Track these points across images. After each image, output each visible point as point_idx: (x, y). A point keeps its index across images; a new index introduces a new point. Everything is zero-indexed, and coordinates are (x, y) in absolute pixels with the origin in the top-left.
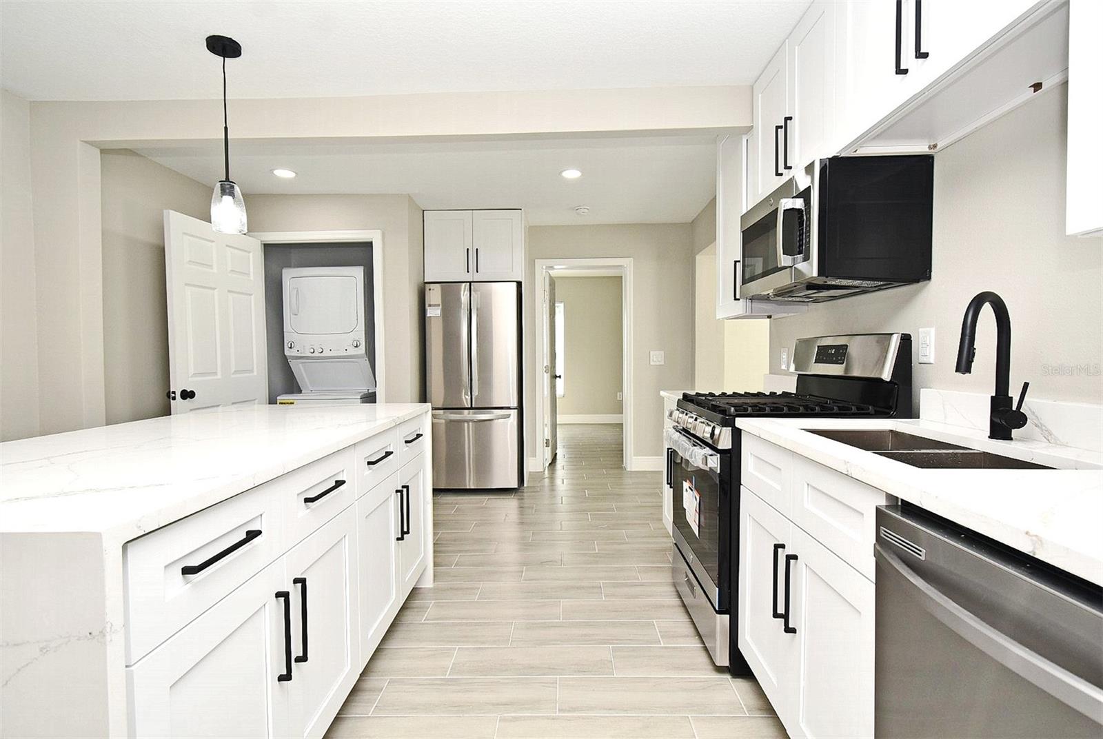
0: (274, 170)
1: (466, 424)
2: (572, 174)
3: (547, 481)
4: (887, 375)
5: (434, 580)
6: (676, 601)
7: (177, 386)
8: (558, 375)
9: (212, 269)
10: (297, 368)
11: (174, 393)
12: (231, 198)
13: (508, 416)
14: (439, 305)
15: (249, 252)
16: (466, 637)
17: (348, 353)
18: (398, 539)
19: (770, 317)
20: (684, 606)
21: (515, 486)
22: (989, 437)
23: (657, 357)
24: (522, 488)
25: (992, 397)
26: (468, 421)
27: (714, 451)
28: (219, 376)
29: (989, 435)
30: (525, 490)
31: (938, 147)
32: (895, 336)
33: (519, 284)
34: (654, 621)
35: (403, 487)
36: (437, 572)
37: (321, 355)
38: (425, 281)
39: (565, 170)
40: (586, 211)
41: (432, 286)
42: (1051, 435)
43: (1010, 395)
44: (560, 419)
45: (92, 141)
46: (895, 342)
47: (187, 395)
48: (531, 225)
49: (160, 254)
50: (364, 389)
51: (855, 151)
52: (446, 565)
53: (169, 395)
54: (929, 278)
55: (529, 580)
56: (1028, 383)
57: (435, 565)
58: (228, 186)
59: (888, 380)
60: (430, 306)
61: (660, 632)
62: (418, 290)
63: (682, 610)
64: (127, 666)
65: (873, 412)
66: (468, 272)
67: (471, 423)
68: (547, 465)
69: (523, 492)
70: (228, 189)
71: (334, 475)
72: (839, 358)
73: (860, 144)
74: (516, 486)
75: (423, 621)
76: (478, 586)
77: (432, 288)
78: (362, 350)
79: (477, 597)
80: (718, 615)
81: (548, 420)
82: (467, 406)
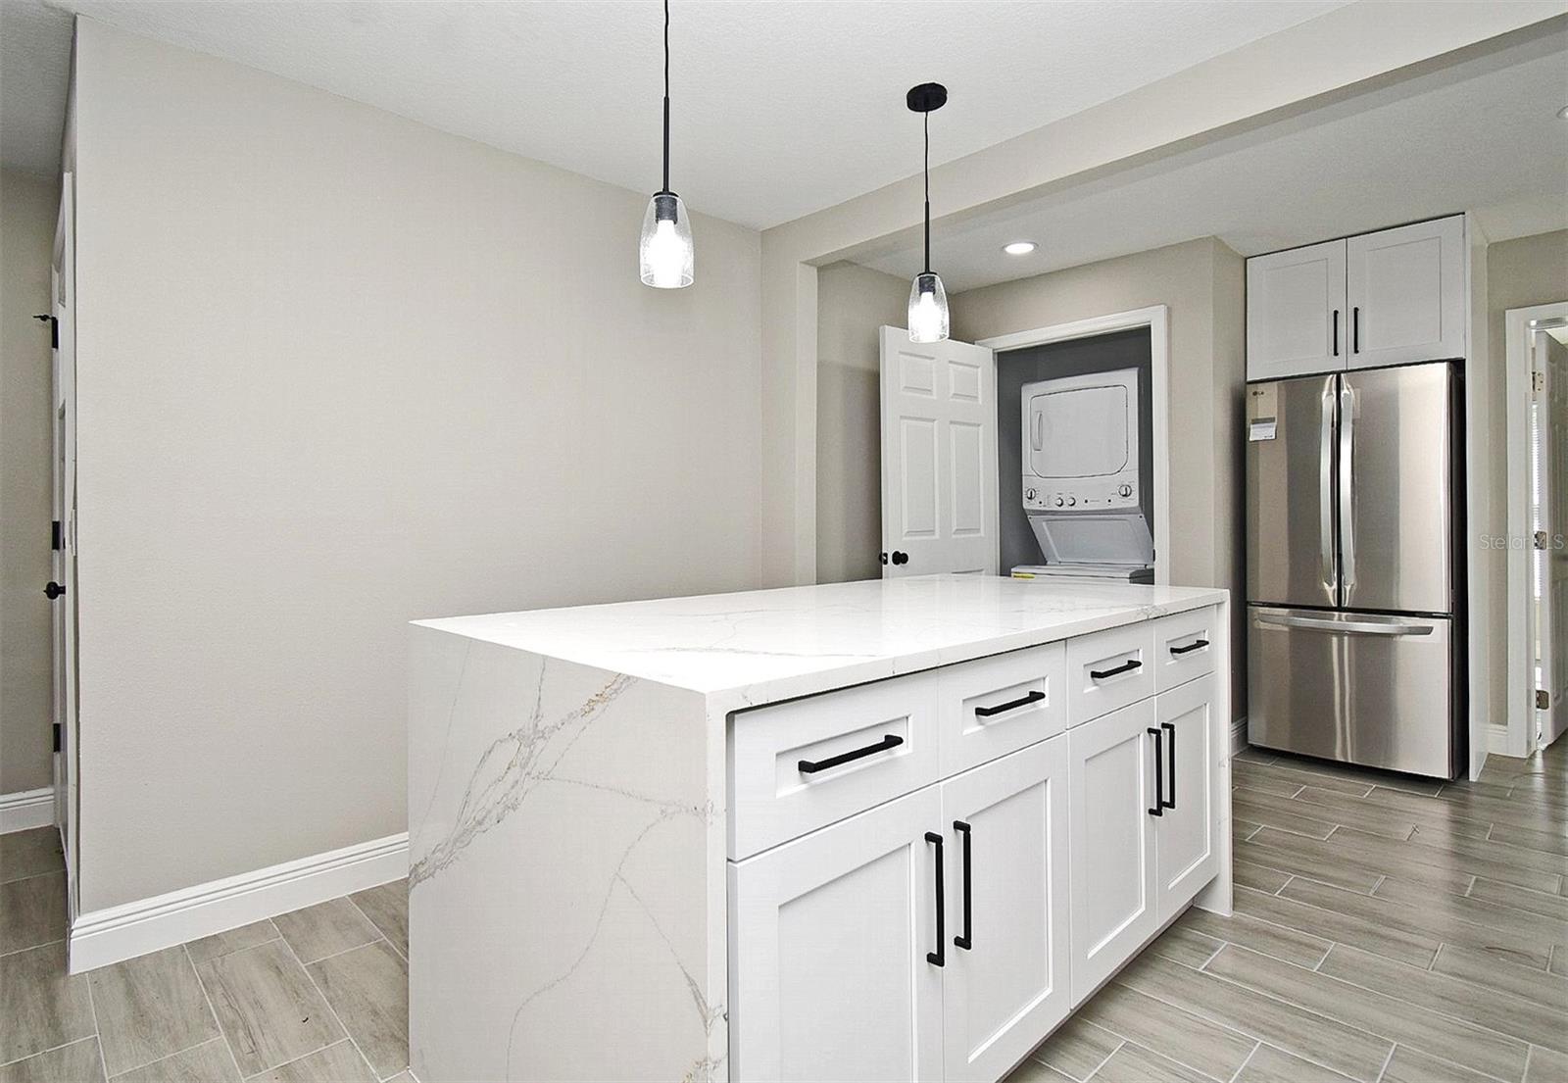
0: (1006, 246)
1: (1335, 640)
5: (1234, 907)
7: (889, 549)
9: (931, 394)
10: (1041, 528)
11: (886, 555)
12: (931, 294)
14: (1272, 420)
15: (978, 367)
16: (1282, 1030)
17: (1112, 506)
26: (1340, 634)
28: (937, 536)
30: (1473, 789)
35: (1164, 726)
36: (1240, 893)
37: (1073, 508)
38: (1249, 379)
41: (1261, 387)
45: (812, 260)
47: (900, 558)
48: (1492, 241)
49: (874, 379)
50: (1138, 563)
53: (882, 559)
57: (1236, 878)
58: (927, 279)
60: (1256, 422)
64: (729, 860)
66: (1336, 354)
68: (1543, 746)
70: (927, 282)
71: (1030, 682)
75: (1200, 970)
76: (1323, 946)
77: (1260, 391)
78: (1134, 501)
79: (1317, 967)
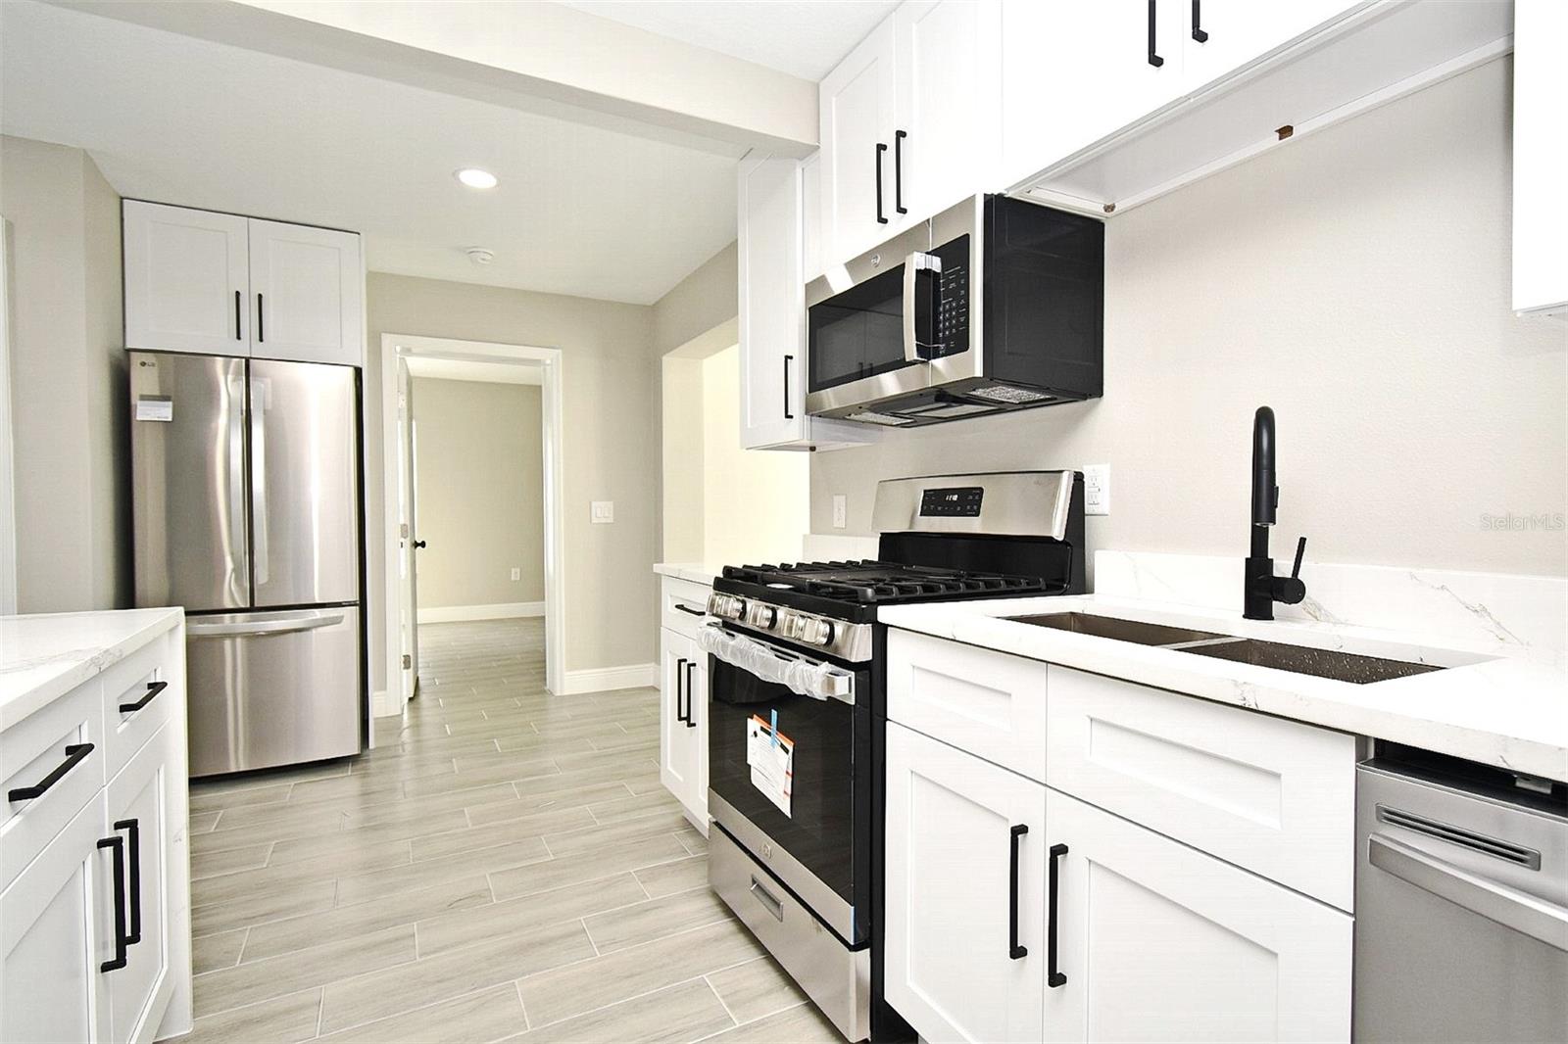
1: (228, 643)
2: (478, 179)
3: (406, 735)
4: (1058, 532)
6: (726, 926)
8: (419, 542)
13: (337, 621)
18: (106, 967)
19: (813, 449)
20: (744, 929)
21: (353, 748)
22: (1244, 617)
23: (603, 511)
24: (366, 752)
25: (1247, 559)
26: (232, 636)
27: (837, 665)
29: (1243, 613)
31: (1116, 210)
32: (1065, 475)
33: (358, 372)
34: (704, 976)
39: (465, 169)
40: (490, 258)
42: (1320, 610)
43: (1270, 557)
44: (423, 616)
46: (1066, 483)
51: (1029, 192)
52: (220, 963)
54: (1101, 394)
55: (434, 952)
56: (1305, 539)
59: (1061, 538)
61: (723, 997)
62: (111, 363)
63: (741, 938)
65: (1044, 588)
67: (239, 640)
69: (367, 761)
72: (968, 507)
73: (1036, 183)
74: (356, 751)
80: (853, 953)
81: (405, 617)
82: (243, 606)
